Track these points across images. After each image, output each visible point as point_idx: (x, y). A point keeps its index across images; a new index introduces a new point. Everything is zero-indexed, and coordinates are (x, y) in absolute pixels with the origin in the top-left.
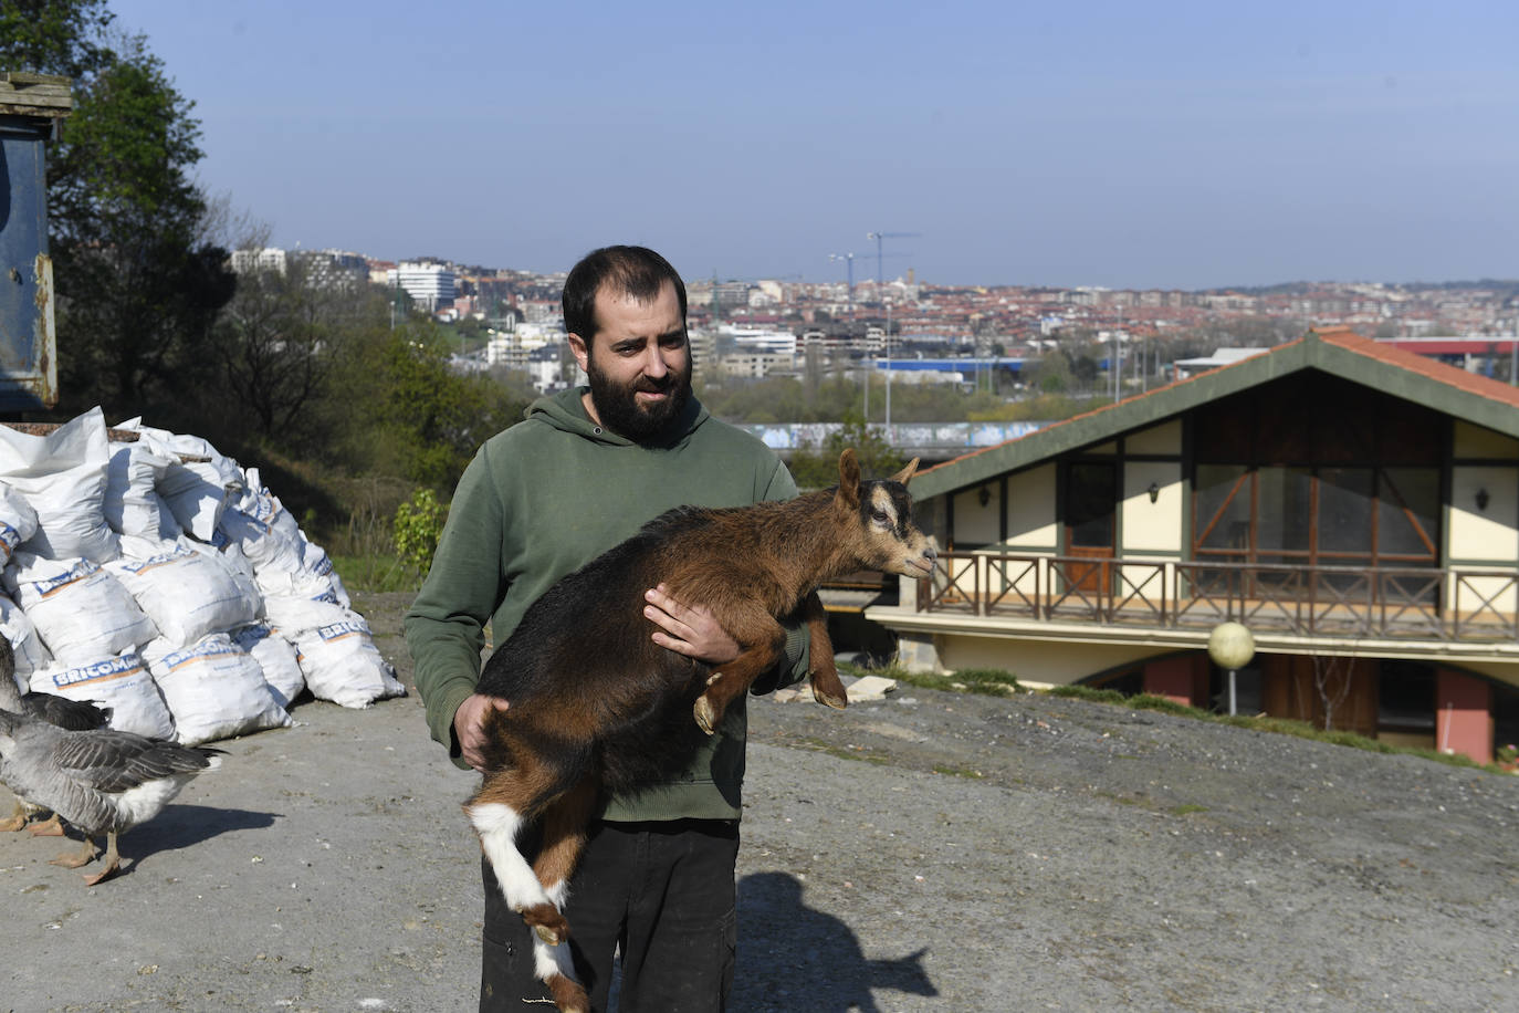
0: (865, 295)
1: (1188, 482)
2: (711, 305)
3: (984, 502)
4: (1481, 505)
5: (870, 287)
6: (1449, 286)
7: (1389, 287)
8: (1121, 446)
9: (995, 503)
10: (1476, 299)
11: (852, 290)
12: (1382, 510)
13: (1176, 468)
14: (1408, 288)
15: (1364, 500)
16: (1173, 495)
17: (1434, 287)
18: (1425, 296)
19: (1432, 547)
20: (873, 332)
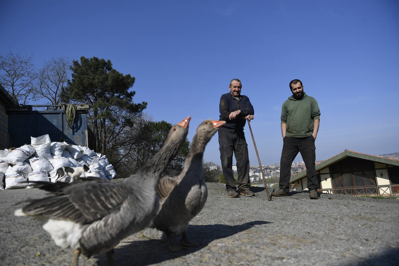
0: (298, 164)
1: (331, 178)
2: (275, 168)
3: (299, 183)
4: (382, 176)
5: (298, 163)
6: (389, 154)
7: (380, 155)
8: (319, 172)
9: (300, 183)
10: (394, 156)
11: (296, 164)
12: (365, 179)
13: (329, 175)
14: (383, 155)
15: (362, 178)
16: (329, 180)
17: (387, 155)
18: (386, 156)
19: (375, 184)
20: (299, 169)
